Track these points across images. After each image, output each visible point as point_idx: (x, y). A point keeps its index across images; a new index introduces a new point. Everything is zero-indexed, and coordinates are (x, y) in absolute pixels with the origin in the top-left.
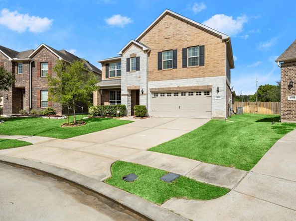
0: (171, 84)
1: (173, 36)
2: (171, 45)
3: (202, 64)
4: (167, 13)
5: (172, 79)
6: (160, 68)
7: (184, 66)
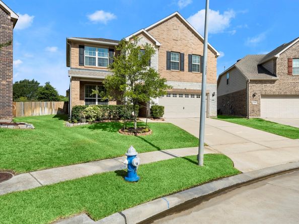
0: (179, 86)
1: (181, 40)
2: (179, 48)
3: (202, 71)
4: (177, 16)
5: (180, 80)
6: (168, 68)
7: (190, 70)
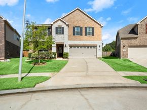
1: (81, 20)
3: (93, 35)
4: (78, 9)
5: (80, 40)
6: (74, 34)
7: (86, 35)
